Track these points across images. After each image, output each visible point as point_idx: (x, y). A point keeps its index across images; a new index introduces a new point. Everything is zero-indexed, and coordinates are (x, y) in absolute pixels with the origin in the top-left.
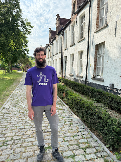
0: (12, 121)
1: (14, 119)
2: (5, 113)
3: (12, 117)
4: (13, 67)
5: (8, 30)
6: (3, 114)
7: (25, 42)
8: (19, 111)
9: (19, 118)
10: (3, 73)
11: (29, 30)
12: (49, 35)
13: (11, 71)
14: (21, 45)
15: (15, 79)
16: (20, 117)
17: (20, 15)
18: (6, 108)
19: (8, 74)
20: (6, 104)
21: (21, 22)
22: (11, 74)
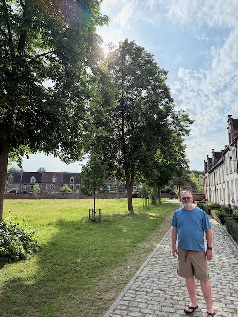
0: (148, 311)
1: (152, 306)
2: (138, 289)
3: (149, 302)
4: (162, 192)
5: (152, 135)
6: (135, 290)
7: (179, 149)
8: (164, 291)
9: (162, 306)
10: (145, 204)
11: (186, 128)
12: (228, 128)
13: (158, 200)
14: (173, 155)
15: (163, 216)
16: (163, 304)
17: (170, 107)
18: (142, 278)
19: (152, 206)
20: (143, 270)
21: (173, 117)
22: (157, 206)
